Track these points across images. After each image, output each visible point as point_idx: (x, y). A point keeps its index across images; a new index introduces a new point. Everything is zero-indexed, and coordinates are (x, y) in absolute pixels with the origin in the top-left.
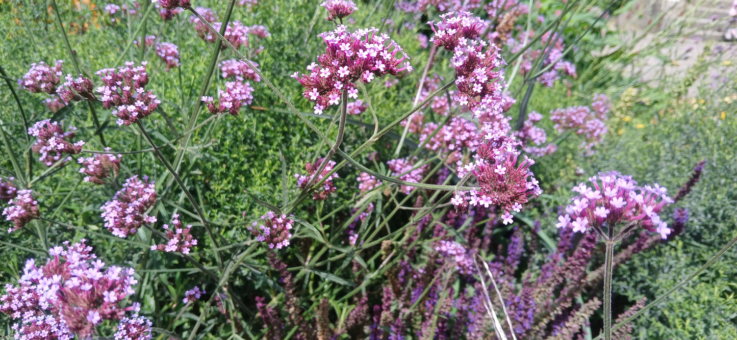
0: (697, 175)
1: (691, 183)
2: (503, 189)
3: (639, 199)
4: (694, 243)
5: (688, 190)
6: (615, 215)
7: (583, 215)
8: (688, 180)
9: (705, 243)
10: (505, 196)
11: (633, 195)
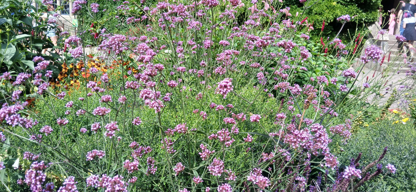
0: (385, 151)
1: (384, 154)
2: (332, 163)
3: (356, 172)
4: (389, 177)
5: (383, 157)
6: (352, 175)
7: (347, 175)
8: (382, 153)
9: (392, 177)
10: (332, 165)
11: (355, 171)
